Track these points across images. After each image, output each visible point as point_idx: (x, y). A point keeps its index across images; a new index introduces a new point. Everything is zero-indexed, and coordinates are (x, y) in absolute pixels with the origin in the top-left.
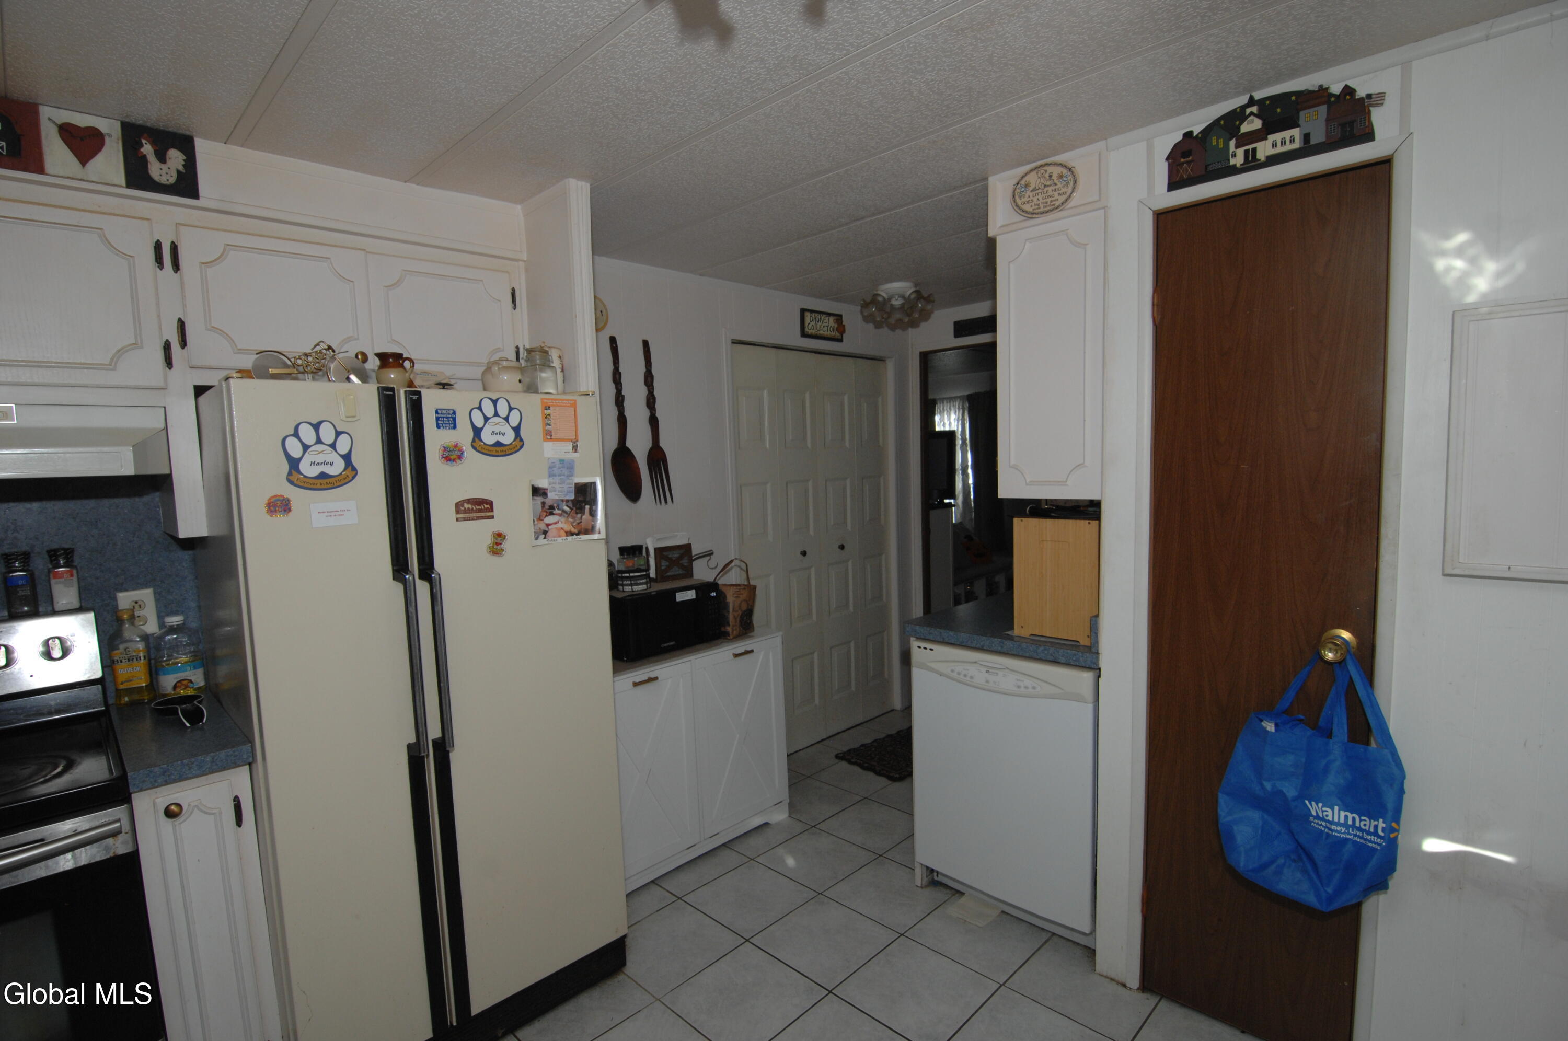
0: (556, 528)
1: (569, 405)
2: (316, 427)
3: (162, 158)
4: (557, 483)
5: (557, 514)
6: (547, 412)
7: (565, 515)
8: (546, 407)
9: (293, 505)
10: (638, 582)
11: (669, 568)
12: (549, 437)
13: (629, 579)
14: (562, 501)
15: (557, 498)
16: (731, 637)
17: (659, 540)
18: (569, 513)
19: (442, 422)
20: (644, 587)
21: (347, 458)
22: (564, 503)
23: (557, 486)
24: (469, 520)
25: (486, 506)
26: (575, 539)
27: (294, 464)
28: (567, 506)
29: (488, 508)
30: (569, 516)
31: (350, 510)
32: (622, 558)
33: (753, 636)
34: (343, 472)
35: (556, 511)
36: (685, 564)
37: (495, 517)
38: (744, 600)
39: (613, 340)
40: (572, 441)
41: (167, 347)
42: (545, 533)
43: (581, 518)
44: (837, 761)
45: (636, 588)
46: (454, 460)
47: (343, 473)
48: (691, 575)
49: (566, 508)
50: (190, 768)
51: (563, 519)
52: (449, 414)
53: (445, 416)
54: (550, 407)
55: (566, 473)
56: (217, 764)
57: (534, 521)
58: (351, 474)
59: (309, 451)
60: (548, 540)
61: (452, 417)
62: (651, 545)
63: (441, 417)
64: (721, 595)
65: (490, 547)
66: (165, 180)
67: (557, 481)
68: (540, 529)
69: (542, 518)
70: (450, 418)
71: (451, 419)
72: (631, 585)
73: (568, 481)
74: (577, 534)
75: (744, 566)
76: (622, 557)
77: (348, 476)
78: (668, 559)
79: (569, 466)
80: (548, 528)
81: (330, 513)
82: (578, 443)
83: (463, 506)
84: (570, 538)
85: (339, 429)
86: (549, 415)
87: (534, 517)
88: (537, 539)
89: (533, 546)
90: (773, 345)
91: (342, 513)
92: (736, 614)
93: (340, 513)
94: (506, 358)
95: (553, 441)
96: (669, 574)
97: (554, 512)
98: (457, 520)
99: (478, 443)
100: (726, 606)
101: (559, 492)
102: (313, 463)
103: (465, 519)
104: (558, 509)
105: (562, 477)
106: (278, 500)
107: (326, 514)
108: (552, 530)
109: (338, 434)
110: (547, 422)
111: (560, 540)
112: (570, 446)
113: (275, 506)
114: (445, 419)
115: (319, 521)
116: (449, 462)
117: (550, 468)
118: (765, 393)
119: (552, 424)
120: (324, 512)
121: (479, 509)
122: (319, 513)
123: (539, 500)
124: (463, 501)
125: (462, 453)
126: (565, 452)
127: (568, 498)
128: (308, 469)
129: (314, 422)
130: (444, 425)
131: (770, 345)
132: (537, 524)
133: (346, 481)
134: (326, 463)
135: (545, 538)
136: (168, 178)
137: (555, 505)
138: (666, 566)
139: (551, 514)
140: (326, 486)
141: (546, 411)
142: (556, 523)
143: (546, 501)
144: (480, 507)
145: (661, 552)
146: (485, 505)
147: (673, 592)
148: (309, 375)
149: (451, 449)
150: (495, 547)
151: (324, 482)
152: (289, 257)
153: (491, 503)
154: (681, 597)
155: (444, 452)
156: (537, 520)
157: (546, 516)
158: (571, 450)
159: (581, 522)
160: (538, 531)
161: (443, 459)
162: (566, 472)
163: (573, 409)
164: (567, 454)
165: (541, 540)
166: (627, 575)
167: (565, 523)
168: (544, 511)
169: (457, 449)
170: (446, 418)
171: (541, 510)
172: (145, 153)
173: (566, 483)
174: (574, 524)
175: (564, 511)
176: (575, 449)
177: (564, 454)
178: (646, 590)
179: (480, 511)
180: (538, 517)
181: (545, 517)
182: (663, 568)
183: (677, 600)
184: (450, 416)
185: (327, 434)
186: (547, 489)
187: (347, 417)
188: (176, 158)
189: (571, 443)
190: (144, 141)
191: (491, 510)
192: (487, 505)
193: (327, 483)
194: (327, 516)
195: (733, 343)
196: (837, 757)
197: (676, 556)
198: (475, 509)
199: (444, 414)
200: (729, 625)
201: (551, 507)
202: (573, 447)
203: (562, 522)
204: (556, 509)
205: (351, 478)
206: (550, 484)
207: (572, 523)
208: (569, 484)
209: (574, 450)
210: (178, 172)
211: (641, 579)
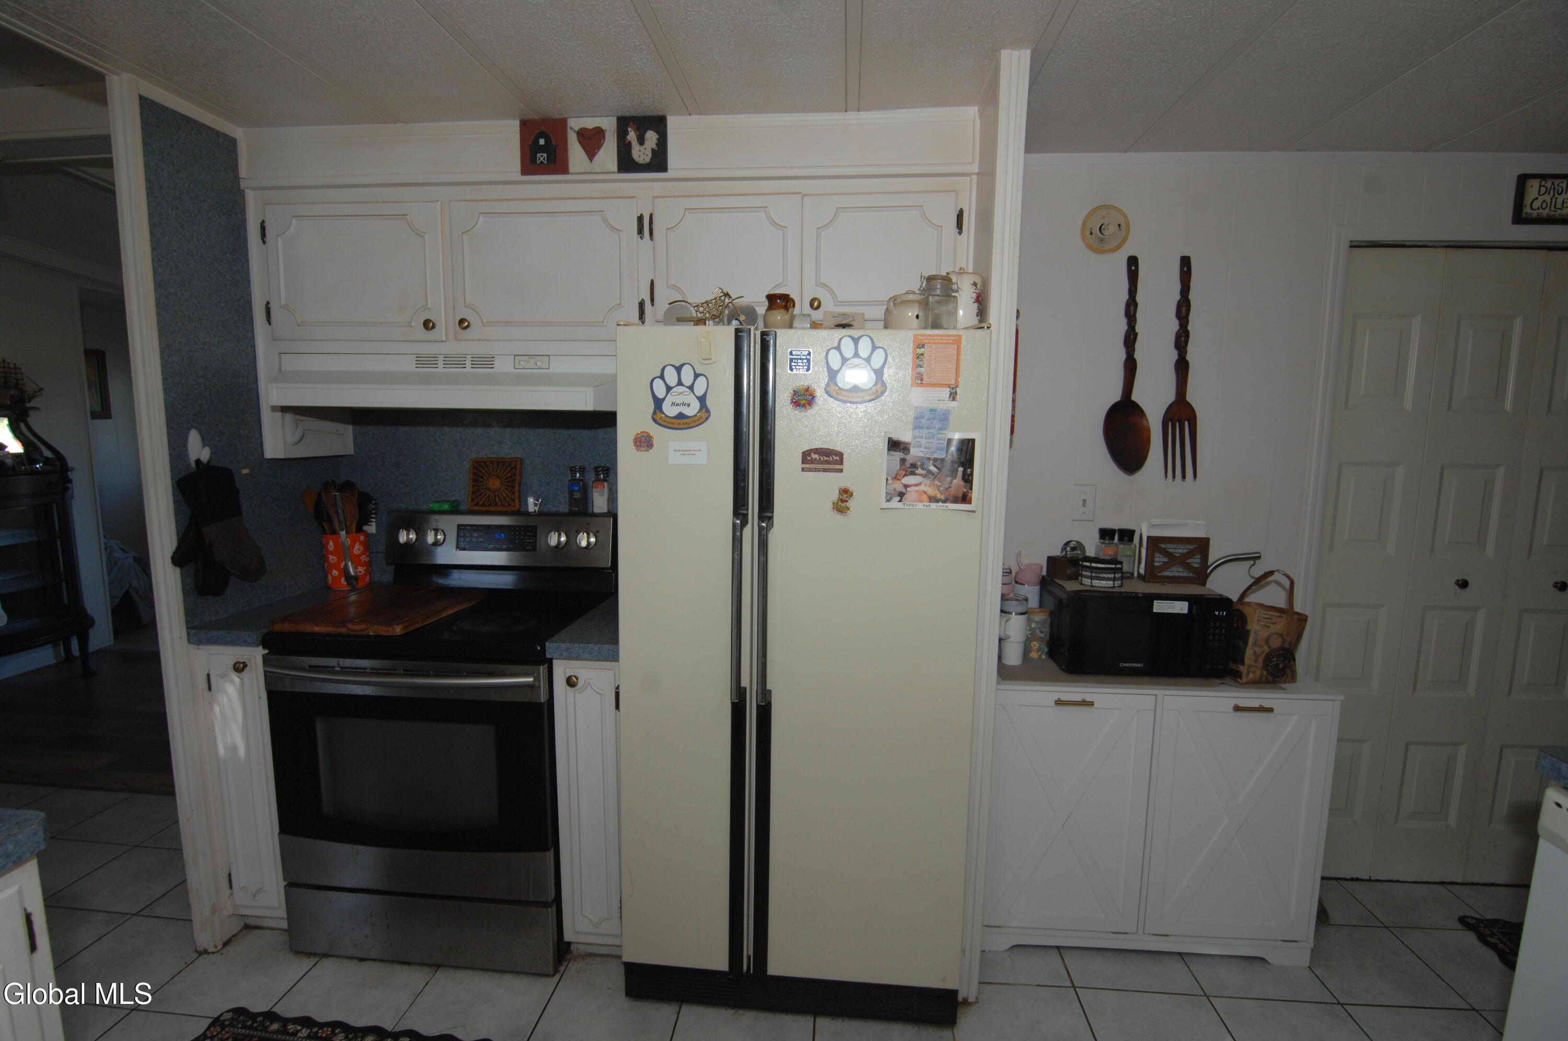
0: (917, 491)
1: (951, 341)
2: (679, 369)
3: (641, 141)
4: (924, 437)
5: (920, 475)
6: (920, 351)
7: (931, 476)
8: (920, 345)
9: (655, 442)
10: (1101, 576)
11: (1166, 566)
12: (919, 382)
13: (1089, 570)
14: (929, 459)
15: (922, 455)
16: (1244, 680)
17: (1154, 526)
18: (936, 474)
19: (796, 364)
20: (1110, 583)
21: (702, 399)
22: (931, 461)
23: (923, 441)
24: (815, 471)
25: (835, 458)
26: (940, 506)
27: (658, 403)
28: (935, 466)
29: (837, 460)
30: (935, 478)
31: (701, 451)
32: (1101, 543)
33: (1284, 689)
34: (698, 413)
35: (920, 471)
36: (1196, 565)
37: (844, 471)
38: (1277, 634)
39: (1133, 262)
40: (949, 387)
41: (641, 305)
42: (901, 495)
43: (951, 482)
44: (1458, 925)
45: (1096, 583)
46: (804, 406)
47: (698, 415)
48: (1203, 583)
49: (932, 468)
50: (584, 652)
51: (927, 481)
52: (803, 355)
53: (799, 357)
54: (924, 345)
55: (937, 426)
56: (601, 655)
57: (887, 480)
58: (704, 415)
59: (670, 392)
60: (904, 504)
61: (806, 359)
62: (1145, 530)
63: (795, 359)
64: (1242, 618)
65: (833, 503)
66: (642, 159)
67: (924, 435)
68: (895, 489)
69: (898, 477)
70: (804, 359)
71: (806, 361)
72: (1091, 578)
73: (940, 436)
74: (945, 501)
75: (1287, 583)
76: (1102, 541)
77: (701, 417)
78: (1165, 553)
79: (943, 419)
80: (907, 491)
81: (684, 452)
82: (958, 390)
83: (810, 455)
84: (933, 505)
85: (698, 372)
86: (922, 355)
87: (887, 475)
88: (888, 501)
89: (881, 509)
90: (1447, 244)
91: (694, 452)
92: (1258, 650)
93: (692, 452)
94: (912, 291)
95: (925, 387)
96: (1166, 573)
97: (916, 472)
98: (803, 470)
99: (833, 388)
100: (1244, 635)
101: (925, 449)
102: (673, 404)
103: (810, 470)
104: (922, 469)
105: (932, 430)
106: (643, 436)
107: (681, 452)
108: (912, 493)
109: (697, 376)
110: (918, 363)
111: (920, 505)
112: (946, 392)
113: (640, 442)
114: (799, 361)
115: (675, 458)
116: (798, 407)
117: (917, 418)
118: (1417, 323)
119: (925, 366)
120: (679, 451)
121: (827, 460)
122: (675, 451)
123: (898, 455)
124: (811, 450)
125: (813, 398)
126: (939, 400)
127: (936, 456)
128: (670, 410)
129: (677, 365)
130: (797, 367)
131: (1436, 244)
132: (892, 484)
133: (700, 422)
134: (684, 404)
135: (900, 501)
136: (644, 158)
137: (919, 463)
138: (1164, 562)
139: (913, 473)
140: (682, 426)
141: (918, 350)
142: (917, 485)
143: (908, 457)
144: (828, 459)
145: (1155, 543)
146: (833, 456)
147: (1151, 598)
148: (710, 322)
149: (801, 394)
150: (840, 503)
151: (681, 422)
152: (737, 212)
153: (841, 455)
154: (1159, 607)
155: (794, 396)
156: (892, 479)
157: (906, 475)
158: (948, 399)
159: (950, 487)
160: (892, 492)
161: (793, 404)
162: (937, 424)
163: (956, 346)
164: (941, 402)
165: (895, 503)
166: (1088, 564)
167: (930, 487)
168: (903, 470)
169: (808, 393)
170: (800, 359)
171: (899, 468)
172: (630, 140)
173: (936, 437)
174: (942, 489)
175: (929, 472)
176: (953, 396)
177: (937, 402)
178: (1111, 587)
179: (828, 462)
180: (894, 475)
181: (904, 477)
182: (1156, 564)
183: (1155, 611)
184: (805, 357)
185: (687, 375)
186: (909, 444)
187: (704, 359)
188: (651, 137)
189: (948, 389)
190: (629, 129)
191: (841, 462)
192: (836, 456)
193: (683, 423)
194: (681, 455)
195: (1351, 247)
196: (1463, 920)
197: (1180, 551)
198: (822, 459)
199: (798, 355)
200: (1243, 663)
201: (914, 466)
202: (951, 394)
203: (925, 485)
204: (920, 469)
205: (704, 419)
206: (914, 437)
207: (938, 487)
208: (940, 439)
209: (951, 398)
210: (653, 150)
211: (1105, 573)
